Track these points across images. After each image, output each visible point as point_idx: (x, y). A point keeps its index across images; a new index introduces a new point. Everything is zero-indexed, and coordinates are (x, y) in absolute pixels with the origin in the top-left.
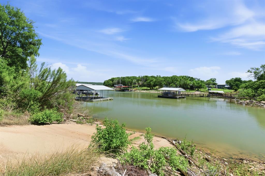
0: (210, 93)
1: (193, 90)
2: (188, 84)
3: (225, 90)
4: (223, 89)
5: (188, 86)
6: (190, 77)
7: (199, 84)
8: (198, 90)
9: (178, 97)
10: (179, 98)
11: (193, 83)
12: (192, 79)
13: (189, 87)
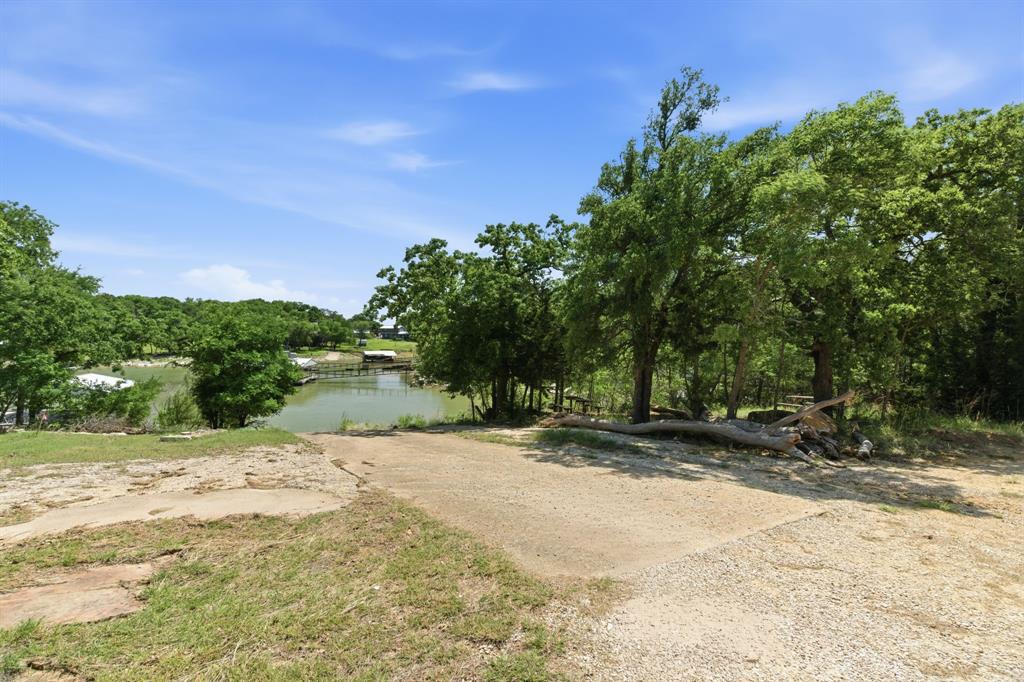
0: (367, 357)
1: (321, 348)
2: (308, 334)
3: (398, 343)
4: (394, 340)
5: (306, 337)
6: (307, 307)
7: (336, 330)
8: (333, 349)
9: (305, 380)
10: (307, 382)
11: (322, 329)
12: (314, 314)
13: (310, 340)
